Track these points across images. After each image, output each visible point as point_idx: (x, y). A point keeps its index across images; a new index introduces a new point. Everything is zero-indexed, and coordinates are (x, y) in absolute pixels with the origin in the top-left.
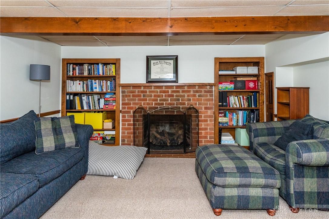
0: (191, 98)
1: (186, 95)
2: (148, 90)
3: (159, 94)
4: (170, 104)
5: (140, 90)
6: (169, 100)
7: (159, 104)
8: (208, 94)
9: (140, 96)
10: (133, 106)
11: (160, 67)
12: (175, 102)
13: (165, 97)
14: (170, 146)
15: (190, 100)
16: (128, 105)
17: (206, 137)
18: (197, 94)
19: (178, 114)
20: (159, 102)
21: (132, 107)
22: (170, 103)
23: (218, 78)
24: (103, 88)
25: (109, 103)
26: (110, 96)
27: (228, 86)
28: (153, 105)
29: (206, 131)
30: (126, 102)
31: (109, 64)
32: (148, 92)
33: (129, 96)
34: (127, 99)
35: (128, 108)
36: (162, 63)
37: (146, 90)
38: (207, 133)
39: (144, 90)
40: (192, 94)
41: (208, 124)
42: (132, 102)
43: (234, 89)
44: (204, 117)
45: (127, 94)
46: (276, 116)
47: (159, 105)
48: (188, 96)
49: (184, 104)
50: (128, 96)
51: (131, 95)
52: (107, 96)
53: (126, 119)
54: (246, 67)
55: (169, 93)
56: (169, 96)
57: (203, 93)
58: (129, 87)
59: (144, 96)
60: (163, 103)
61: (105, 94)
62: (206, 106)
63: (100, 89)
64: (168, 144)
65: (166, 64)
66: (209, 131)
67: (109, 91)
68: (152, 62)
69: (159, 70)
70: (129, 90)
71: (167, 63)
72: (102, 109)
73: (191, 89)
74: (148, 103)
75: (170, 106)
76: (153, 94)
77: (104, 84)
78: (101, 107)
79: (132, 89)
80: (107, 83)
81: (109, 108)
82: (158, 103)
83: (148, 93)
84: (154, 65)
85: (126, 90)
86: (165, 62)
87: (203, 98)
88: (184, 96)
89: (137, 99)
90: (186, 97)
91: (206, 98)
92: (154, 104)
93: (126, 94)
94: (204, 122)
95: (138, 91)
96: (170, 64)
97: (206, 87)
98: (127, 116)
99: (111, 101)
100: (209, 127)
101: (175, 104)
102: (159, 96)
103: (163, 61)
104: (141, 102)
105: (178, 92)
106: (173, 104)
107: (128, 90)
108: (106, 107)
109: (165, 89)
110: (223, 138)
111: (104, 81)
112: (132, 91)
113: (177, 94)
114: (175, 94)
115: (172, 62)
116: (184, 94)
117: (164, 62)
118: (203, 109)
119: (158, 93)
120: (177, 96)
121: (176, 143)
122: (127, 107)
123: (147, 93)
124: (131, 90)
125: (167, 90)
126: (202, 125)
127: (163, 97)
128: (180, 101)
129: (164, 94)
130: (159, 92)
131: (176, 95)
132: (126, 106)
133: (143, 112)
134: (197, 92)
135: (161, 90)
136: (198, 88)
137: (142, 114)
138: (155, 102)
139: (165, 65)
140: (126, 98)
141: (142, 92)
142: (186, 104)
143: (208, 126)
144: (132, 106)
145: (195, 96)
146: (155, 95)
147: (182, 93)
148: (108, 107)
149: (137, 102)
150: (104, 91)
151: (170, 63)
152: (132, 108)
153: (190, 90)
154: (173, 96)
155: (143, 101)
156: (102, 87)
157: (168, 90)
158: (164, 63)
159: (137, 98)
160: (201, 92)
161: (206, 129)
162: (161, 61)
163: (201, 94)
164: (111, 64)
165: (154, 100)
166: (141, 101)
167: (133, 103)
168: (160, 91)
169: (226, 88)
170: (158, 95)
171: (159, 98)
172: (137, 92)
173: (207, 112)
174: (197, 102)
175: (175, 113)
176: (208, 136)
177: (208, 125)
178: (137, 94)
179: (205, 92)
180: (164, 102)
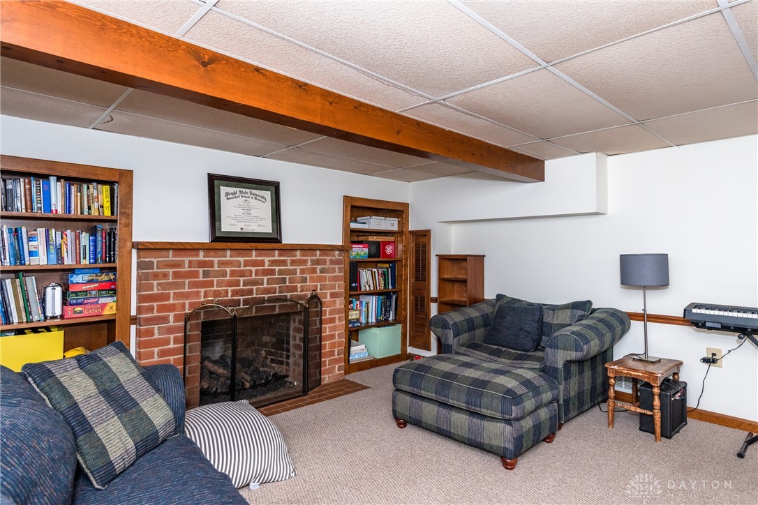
0: (308, 276)
1: (298, 268)
2: (216, 260)
3: (242, 268)
4: (267, 291)
5: (195, 259)
6: (265, 281)
7: (242, 293)
8: (337, 266)
9: (196, 274)
10: (175, 302)
11: (243, 204)
12: (278, 286)
13: (256, 275)
14: (251, 388)
15: (304, 280)
16: (162, 300)
17: (332, 353)
18: (319, 267)
19: (282, 312)
20: (241, 287)
21: (174, 305)
22: (267, 288)
23: (349, 236)
24: (65, 255)
25: (88, 299)
26: (87, 277)
27: (360, 252)
28: (228, 296)
29: (332, 341)
30: (156, 291)
31: (89, 181)
32: (216, 265)
33: (165, 276)
34: (158, 284)
35: (160, 309)
36: (246, 195)
37: (210, 259)
38: (333, 345)
39: (207, 259)
40: (309, 266)
41: (335, 326)
42: (172, 292)
43: (369, 257)
44: (329, 314)
45: (159, 271)
46: (435, 300)
47: (242, 296)
48: (302, 271)
49: (295, 289)
50: (161, 275)
51: (171, 274)
52: (77, 278)
53: (155, 339)
54: (383, 218)
55: (264, 266)
56: (266, 272)
57: (328, 266)
58: (163, 253)
59: (206, 274)
60: (252, 289)
61: (72, 271)
62: (333, 291)
63: (53, 257)
64: (248, 385)
65: (256, 198)
66: (337, 339)
67: (85, 262)
68: (224, 190)
69: (240, 212)
70: (164, 259)
71: (258, 198)
72: (53, 318)
73: (307, 256)
74: (215, 291)
75: (266, 296)
76: (228, 270)
77: (69, 240)
78: (49, 314)
79: (173, 257)
80: (78, 237)
81: (86, 313)
82: (239, 290)
83: (216, 268)
84: (228, 199)
85: (155, 261)
86: (253, 194)
87: (328, 275)
88: (294, 272)
89: (187, 283)
90: (298, 275)
91: (332, 275)
92: (230, 294)
93: (155, 270)
94: (330, 323)
95: (190, 262)
96: (264, 200)
97: (332, 252)
98: (156, 331)
99: (94, 293)
100: (337, 333)
101: (277, 290)
102: (242, 274)
103: (248, 191)
104: (198, 291)
105: (284, 263)
106: (273, 291)
107: (161, 259)
108: (75, 312)
109: (256, 256)
110: (353, 349)
111: (68, 232)
112: (172, 263)
113: (280, 268)
114: (277, 268)
115: (267, 194)
116: (295, 267)
117: (251, 193)
118: (328, 297)
119: (240, 267)
120: (281, 272)
121: (262, 379)
122: (157, 306)
123: (213, 267)
124: (171, 258)
125: (260, 258)
126: (327, 330)
127: (251, 276)
128: (288, 284)
129: (254, 269)
130: (242, 263)
131: (280, 270)
132: (155, 304)
133: (204, 315)
134: (318, 262)
135: (246, 258)
136: (320, 255)
137: (200, 321)
138: (232, 288)
139: (253, 202)
140: (155, 283)
141: (202, 264)
142: (299, 290)
143: (335, 331)
144: (171, 301)
145: (314, 271)
146: (233, 270)
147: (291, 265)
148: (81, 312)
149: (187, 290)
150: (69, 261)
151: (263, 197)
152: (172, 308)
153: (305, 258)
154: (272, 272)
155: (202, 287)
156: (59, 250)
157: (262, 258)
158: (251, 196)
159: (187, 281)
160: (325, 262)
161: (332, 337)
162: (244, 190)
163: (325, 266)
164: (95, 184)
165: (230, 284)
166: (197, 287)
167: (174, 293)
168: (245, 261)
169: (358, 254)
170: (240, 270)
171: (242, 279)
172: (187, 265)
173: (335, 302)
174: (319, 284)
175: (277, 311)
176: (336, 350)
177: (334, 329)
178: (187, 269)
179: (332, 262)
180: (254, 288)
